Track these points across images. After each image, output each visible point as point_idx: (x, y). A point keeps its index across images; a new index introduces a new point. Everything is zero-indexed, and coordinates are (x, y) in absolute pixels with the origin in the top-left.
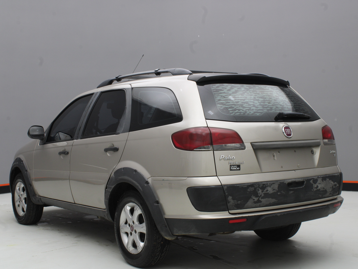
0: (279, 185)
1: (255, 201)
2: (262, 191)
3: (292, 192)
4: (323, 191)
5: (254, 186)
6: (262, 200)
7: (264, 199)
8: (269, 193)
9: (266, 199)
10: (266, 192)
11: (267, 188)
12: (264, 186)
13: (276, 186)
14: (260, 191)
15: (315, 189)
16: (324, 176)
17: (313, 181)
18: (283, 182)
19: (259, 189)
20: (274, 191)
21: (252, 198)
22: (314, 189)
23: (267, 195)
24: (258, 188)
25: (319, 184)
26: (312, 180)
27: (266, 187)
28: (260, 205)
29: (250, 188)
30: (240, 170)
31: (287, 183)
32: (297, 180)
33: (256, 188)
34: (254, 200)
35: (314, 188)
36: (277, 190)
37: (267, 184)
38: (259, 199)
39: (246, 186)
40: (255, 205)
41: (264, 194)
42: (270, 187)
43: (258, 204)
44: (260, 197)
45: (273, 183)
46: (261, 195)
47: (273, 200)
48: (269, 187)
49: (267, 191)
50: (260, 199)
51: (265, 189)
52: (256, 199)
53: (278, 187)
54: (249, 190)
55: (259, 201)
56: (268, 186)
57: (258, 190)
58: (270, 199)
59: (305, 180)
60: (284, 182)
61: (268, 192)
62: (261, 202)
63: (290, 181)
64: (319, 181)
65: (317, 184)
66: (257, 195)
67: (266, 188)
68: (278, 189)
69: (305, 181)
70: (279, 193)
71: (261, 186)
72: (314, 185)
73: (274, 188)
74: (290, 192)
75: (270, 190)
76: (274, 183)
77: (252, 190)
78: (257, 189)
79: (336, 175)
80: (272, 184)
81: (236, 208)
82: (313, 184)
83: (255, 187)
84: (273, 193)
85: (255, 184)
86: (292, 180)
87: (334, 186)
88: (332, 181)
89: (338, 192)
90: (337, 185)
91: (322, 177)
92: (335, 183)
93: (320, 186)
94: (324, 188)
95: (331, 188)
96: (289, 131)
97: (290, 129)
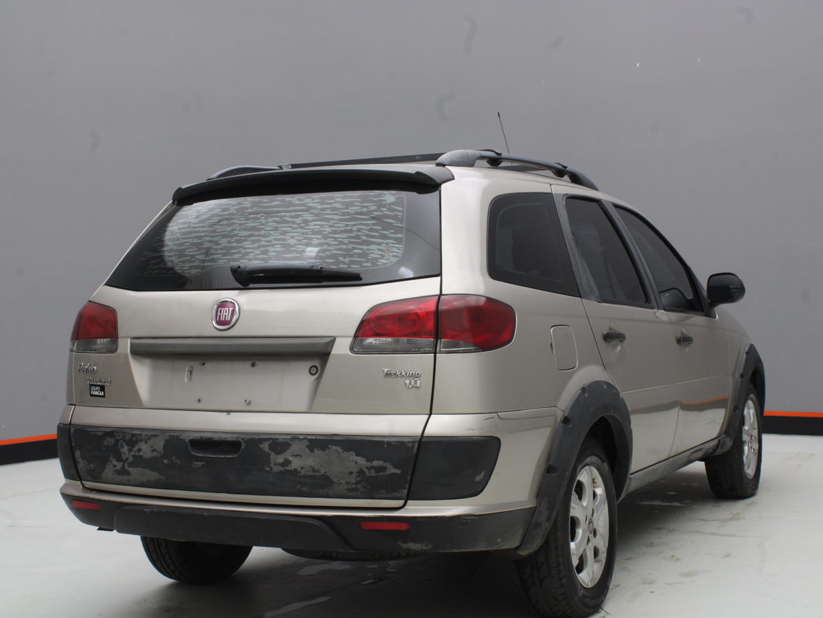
0: (166, 440)
1: (116, 470)
2: (130, 450)
3: (200, 464)
4: (310, 477)
5: (114, 436)
6: (130, 469)
7: (135, 469)
8: (142, 456)
9: (138, 469)
10: (137, 453)
11: (139, 444)
12: (134, 439)
13: (160, 444)
14: (125, 449)
15: (277, 469)
16: (320, 437)
17: (270, 445)
18: (178, 436)
19: (124, 444)
20: (155, 454)
21: (111, 462)
22: (272, 465)
23: (139, 461)
24: (121, 441)
25: (296, 456)
27: (137, 442)
28: (128, 481)
29: (108, 438)
30: (104, 396)
31: (187, 440)
32: (216, 437)
33: (117, 441)
34: (115, 466)
35: (275, 464)
36: (162, 453)
37: (141, 435)
38: (123, 465)
39: (101, 434)
40: (119, 478)
41: (133, 456)
42: (146, 443)
43: (125, 478)
44: (125, 462)
45: (154, 434)
46: (127, 459)
47: (154, 476)
48: (144, 443)
49: (139, 450)
50: (126, 467)
51: (134, 447)
52: (119, 465)
53: (165, 446)
54: (105, 443)
55: (126, 473)
56: (141, 440)
57: (122, 447)
58: (147, 471)
59: (243, 439)
60: (181, 437)
61: (141, 453)
62: (128, 473)
63: (198, 435)
64: (295, 447)
65: (287, 455)
66: (119, 459)
67: (137, 444)
68: (164, 450)
69: (242, 441)
70: (166, 461)
71: (128, 437)
72: (273, 456)
73: (154, 447)
74: (195, 463)
75: (145, 450)
76: (155, 436)
77: (110, 444)
78: (120, 442)
79: (386, 440)
80: (150, 437)
81: (90, 479)
82: (269, 455)
83: (116, 438)
84: (152, 458)
85: (117, 432)
86: (203, 435)
87: (373, 471)
88: (357, 455)
89: (405, 492)
90: (392, 470)
91: (309, 440)
92: (376, 463)
93: (301, 462)
94: (314, 470)
95: (351, 473)
96: (227, 314)
97: (231, 309)
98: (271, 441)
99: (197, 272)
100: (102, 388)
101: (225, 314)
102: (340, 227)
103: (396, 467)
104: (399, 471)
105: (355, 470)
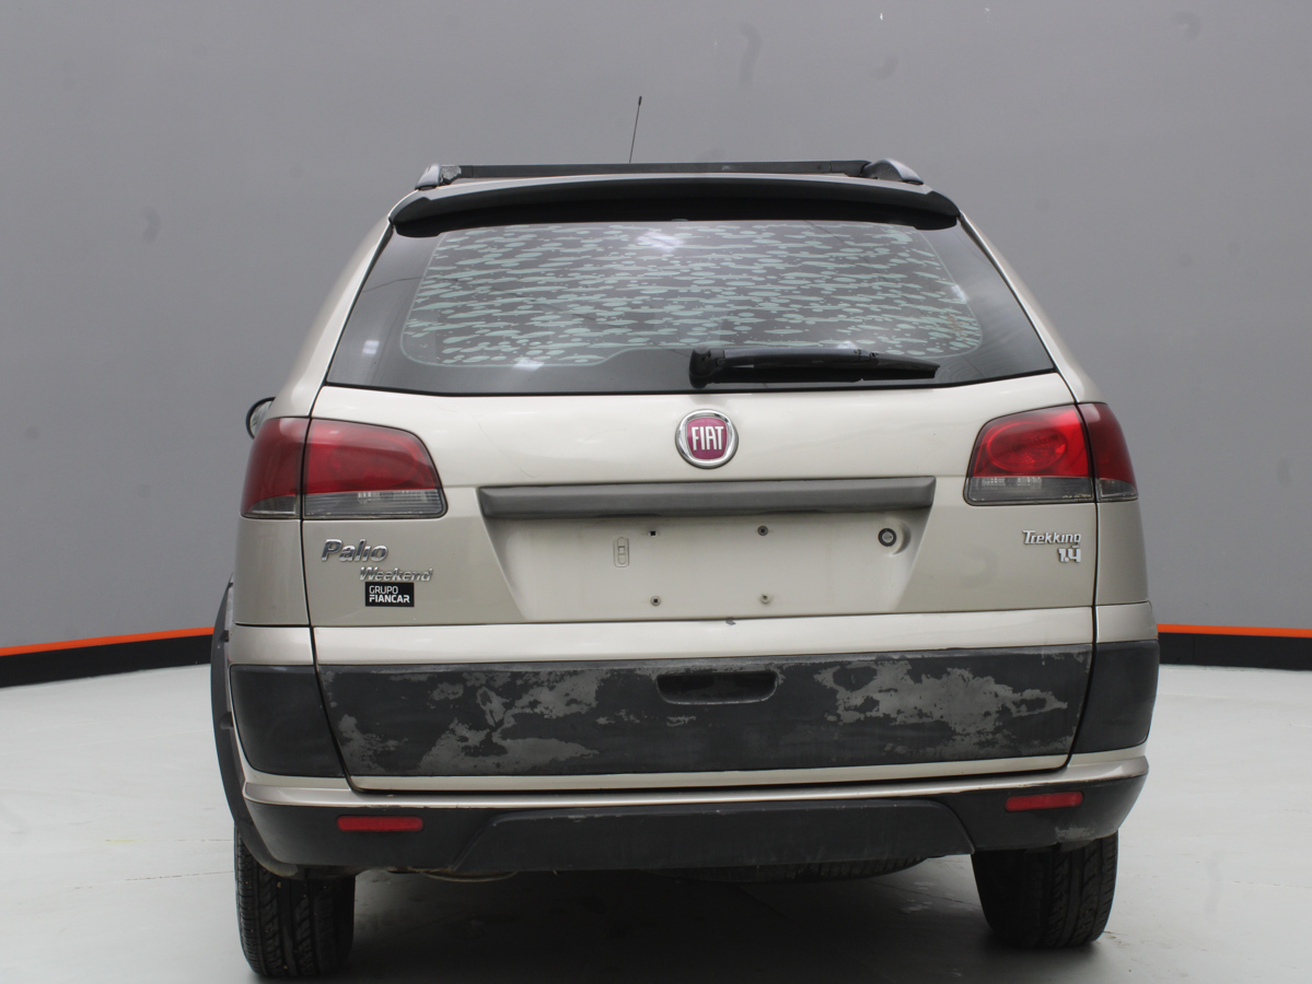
0: (603, 680)
1: (466, 748)
2: (508, 706)
3: (684, 719)
4: (914, 727)
5: (464, 681)
6: (508, 743)
7: (519, 741)
8: (542, 714)
9: (531, 741)
10: (528, 711)
11: (531, 691)
12: (519, 682)
13: (587, 690)
14: (496, 704)
15: (850, 717)
16: (931, 655)
17: (835, 675)
18: (630, 670)
19: (492, 694)
20: (574, 708)
21: (453, 731)
22: (840, 711)
23: (534, 725)
24: (485, 689)
25: (888, 690)
26: (835, 669)
27: (526, 688)
28: (498, 765)
29: (444, 686)
30: (411, 604)
31: (654, 678)
32: (720, 666)
33: (474, 689)
34: (464, 739)
35: (847, 709)
36: (594, 704)
37: (537, 674)
38: (489, 736)
39: (423, 678)
40: (471, 762)
41: (515, 716)
42: (551, 688)
43: (491, 761)
44: (493, 729)
45: (571, 669)
46: (501, 723)
47: (572, 750)
48: (546, 690)
49: (534, 704)
50: (496, 738)
51: (520, 698)
52: (475, 738)
53: (600, 693)
54: (437, 695)
55: (488, 748)
56: (539, 684)
57: (487, 699)
58: (554, 742)
59: (780, 667)
60: (638, 672)
61: (537, 710)
62: (502, 751)
63: (680, 666)
64: (885, 677)
65: (871, 690)
66: (477, 721)
67: (527, 692)
68: (597, 698)
69: (778, 671)
70: (602, 721)
71: (500, 682)
72: (842, 693)
73: (574, 695)
74: (674, 719)
75: (551, 703)
76: (575, 673)
77: (452, 697)
78: (480, 692)
79: (1043, 652)
80: (562, 677)
81: (382, 770)
82: (836, 692)
83: (469, 684)
84: (566, 716)
85: (470, 673)
86: (689, 665)
87: (1024, 708)
88: (998, 682)
89: (1070, 740)
90: (1054, 704)
91: (911, 661)
92: (1030, 694)
93: (894, 700)
94: (921, 714)
95: (987, 714)
96: (714, 437)
97: (720, 429)
98: (838, 667)
99: (590, 361)
100: (406, 589)
101: (708, 438)
102: (848, 283)
103: (1060, 698)
104: (1064, 706)
105: (993, 709)
